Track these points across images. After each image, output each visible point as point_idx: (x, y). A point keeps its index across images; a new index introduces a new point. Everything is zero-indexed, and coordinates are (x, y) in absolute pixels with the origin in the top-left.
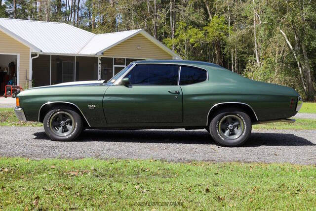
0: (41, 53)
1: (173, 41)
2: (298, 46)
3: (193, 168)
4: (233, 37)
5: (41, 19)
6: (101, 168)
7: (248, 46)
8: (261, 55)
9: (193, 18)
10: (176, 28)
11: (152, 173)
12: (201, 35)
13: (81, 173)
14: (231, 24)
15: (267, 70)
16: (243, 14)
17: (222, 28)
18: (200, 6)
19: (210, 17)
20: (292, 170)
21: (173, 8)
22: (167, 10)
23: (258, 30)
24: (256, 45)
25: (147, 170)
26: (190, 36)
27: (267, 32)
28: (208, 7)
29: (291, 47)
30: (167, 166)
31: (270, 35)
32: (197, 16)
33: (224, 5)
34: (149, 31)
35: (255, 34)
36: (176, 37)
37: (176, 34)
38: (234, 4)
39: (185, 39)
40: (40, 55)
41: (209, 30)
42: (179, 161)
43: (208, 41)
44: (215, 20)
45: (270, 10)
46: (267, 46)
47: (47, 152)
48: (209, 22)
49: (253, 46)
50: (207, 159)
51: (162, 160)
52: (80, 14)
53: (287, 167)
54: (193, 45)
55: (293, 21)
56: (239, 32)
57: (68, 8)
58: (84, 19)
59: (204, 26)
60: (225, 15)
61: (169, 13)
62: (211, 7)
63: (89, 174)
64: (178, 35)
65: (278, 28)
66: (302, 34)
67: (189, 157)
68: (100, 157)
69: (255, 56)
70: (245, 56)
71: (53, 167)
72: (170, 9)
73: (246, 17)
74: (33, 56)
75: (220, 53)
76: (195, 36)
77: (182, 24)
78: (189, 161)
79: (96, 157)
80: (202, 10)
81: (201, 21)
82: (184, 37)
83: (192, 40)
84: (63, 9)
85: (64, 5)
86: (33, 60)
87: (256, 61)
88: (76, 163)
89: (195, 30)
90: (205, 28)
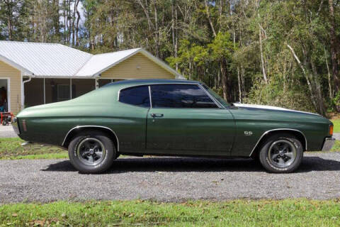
0: (34, 77)
1: (176, 60)
2: (307, 61)
3: (188, 210)
4: (239, 54)
5: (37, 40)
6: (75, 214)
7: (255, 62)
8: (268, 71)
9: (196, 35)
10: (178, 46)
11: (137, 218)
12: (205, 53)
13: (47, 222)
14: (237, 40)
15: (276, 87)
16: (248, 29)
17: (226, 45)
18: (204, 23)
19: (215, 34)
20: (310, 208)
21: (175, 25)
22: (169, 28)
23: (264, 45)
24: (263, 61)
25: (131, 215)
26: (194, 54)
27: (274, 47)
28: (211, 24)
29: (299, 62)
30: (157, 209)
31: (277, 50)
32: (201, 34)
33: (228, 21)
34: (151, 50)
35: (261, 50)
36: (179, 55)
37: (179, 52)
38: (238, 20)
39: (188, 56)
40: (32, 79)
41: (214, 47)
42: (173, 200)
43: (212, 58)
44: (219, 37)
45: (276, 24)
46: (274, 62)
47: (13, 195)
48: (214, 38)
49: (260, 63)
50: (205, 196)
51: (151, 200)
52: (79, 35)
53: (303, 204)
54: (197, 63)
55: (300, 35)
56: (244, 49)
57: (66, 29)
58: (84, 40)
59: (209, 43)
60: (230, 31)
61: (171, 31)
62: (215, 23)
63: (58, 223)
64: (181, 53)
65: (285, 43)
66: (311, 49)
67: (184, 195)
68: (76, 199)
69: (262, 73)
70: (252, 73)
71: (15, 215)
72: (172, 27)
73: (251, 33)
74: (24, 79)
75: (226, 71)
76: (198, 54)
77: (185, 42)
78: (184, 200)
79: (72, 199)
80: (206, 27)
81: (205, 39)
82: (188, 55)
83: (196, 59)
84: (62, 30)
85: (62, 26)
86: (25, 84)
87: (263, 78)
88: (45, 209)
89: (200, 48)
90: (209, 45)
